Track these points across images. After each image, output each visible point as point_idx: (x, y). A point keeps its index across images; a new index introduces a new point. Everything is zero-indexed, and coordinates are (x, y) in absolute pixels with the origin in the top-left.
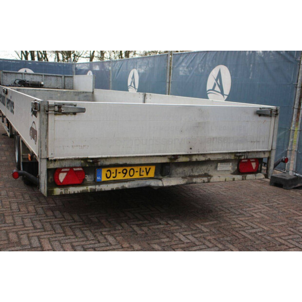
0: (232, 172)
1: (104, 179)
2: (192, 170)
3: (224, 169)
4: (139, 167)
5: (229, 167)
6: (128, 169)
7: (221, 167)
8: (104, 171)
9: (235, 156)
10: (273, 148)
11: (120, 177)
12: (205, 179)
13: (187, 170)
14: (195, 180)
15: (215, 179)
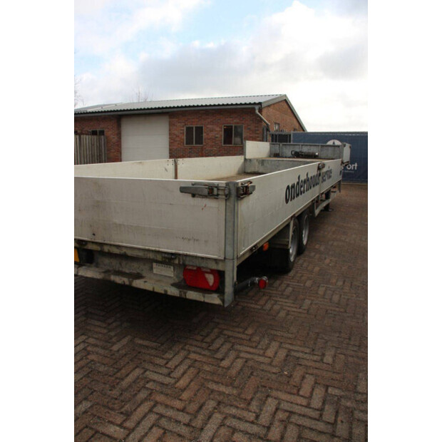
0: (177, 280)
2: (120, 264)
3: (163, 273)
5: (170, 272)
7: (158, 269)
9: (163, 257)
10: (227, 257)
12: (126, 280)
13: (115, 264)
14: (113, 278)
15: (138, 284)
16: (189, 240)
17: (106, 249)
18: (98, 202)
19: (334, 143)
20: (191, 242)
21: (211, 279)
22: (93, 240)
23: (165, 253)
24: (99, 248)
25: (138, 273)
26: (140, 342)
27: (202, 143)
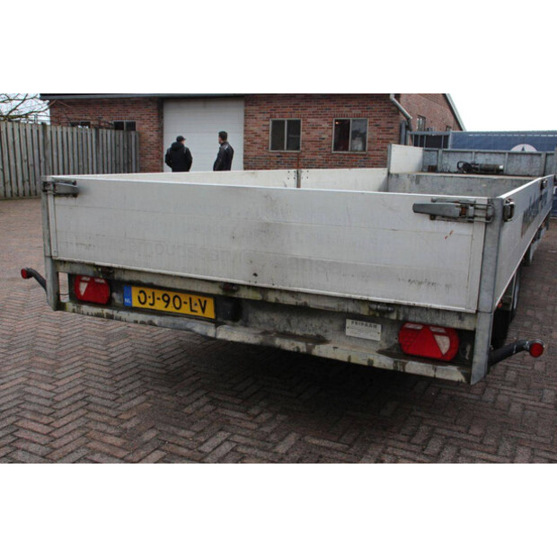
0: (385, 346)
1: (136, 303)
2: (289, 321)
3: (362, 335)
4: (188, 296)
5: (374, 333)
6: (172, 295)
7: (353, 328)
8: (135, 292)
9: (370, 309)
10: (481, 309)
11: (160, 305)
12: (302, 347)
13: (279, 321)
14: (278, 342)
15: (322, 351)
16: (420, 283)
17: (272, 297)
18: (268, 224)
19: (523, 149)
20: (423, 286)
21: (444, 344)
22: (252, 284)
23: (378, 303)
24: (258, 296)
25: (318, 336)
26: (315, 441)
27: (298, 148)
